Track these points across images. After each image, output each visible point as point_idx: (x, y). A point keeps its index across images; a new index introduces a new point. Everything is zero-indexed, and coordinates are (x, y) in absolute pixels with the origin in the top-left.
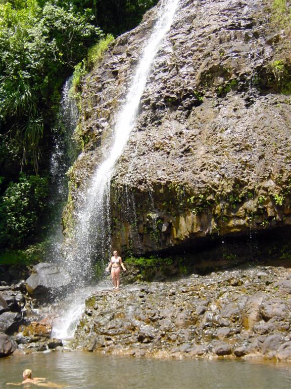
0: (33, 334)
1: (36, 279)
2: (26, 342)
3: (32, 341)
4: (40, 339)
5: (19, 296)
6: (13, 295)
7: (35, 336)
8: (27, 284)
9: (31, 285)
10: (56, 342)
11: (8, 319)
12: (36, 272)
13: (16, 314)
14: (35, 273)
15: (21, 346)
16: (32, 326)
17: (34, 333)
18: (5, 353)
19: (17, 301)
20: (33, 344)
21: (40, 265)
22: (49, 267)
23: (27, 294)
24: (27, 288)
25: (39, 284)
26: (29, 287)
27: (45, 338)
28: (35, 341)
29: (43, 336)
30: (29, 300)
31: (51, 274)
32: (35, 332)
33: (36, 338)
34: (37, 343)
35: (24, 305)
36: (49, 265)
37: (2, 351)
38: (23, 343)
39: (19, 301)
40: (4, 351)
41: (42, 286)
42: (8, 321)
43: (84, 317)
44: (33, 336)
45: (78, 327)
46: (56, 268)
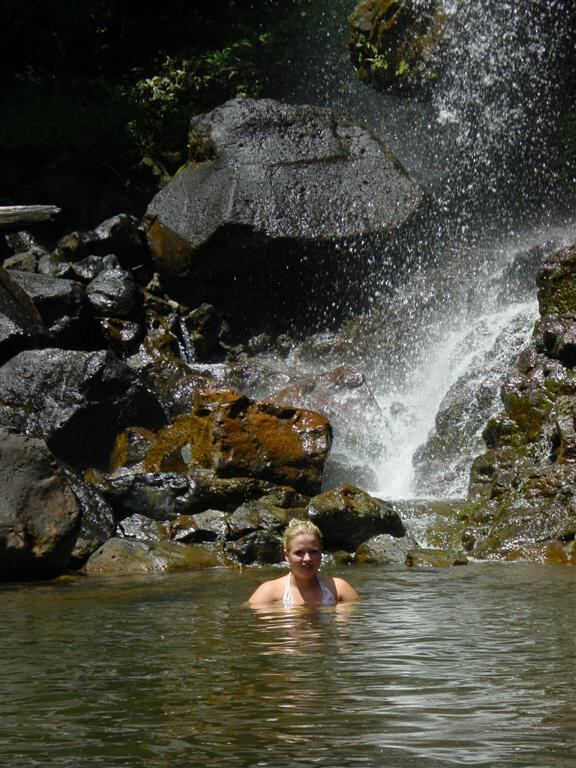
0: (207, 464)
1: (210, 189)
2: (165, 505)
3: (205, 500)
4: (257, 493)
5: (108, 282)
6: (71, 275)
7: (223, 472)
8: (154, 220)
9: (182, 228)
10: (362, 509)
11: (45, 387)
12: (210, 152)
13: (96, 360)
14: (199, 159)
15: (133, 525)
16: (203, 413)
17: (217, 457)
18: (38, 551)
19: (100, 311)
20: (215, 520)
21: (236, 110)
22: (284, 124)
23: (155, 282)
24: (155, 244)
25: (227, 216)
26: (169, 236)
27: (284, 490)
28: (227, 502)
29: (273, 477)
30: (165, 311)
31: (299, 164)
32: (225, 449)
33: (233, 483)
34: (241, 511)
35: (140, 337)
36: (285, 110)
37: (15, 541)
38: (152, 513)
39: (110, 313)
40: (31, 539)
41: (250, 227)
42: (49, 400)
43: (538, 375)
44: (209, 474)
45: (494, 436)
46: (326, 133)
